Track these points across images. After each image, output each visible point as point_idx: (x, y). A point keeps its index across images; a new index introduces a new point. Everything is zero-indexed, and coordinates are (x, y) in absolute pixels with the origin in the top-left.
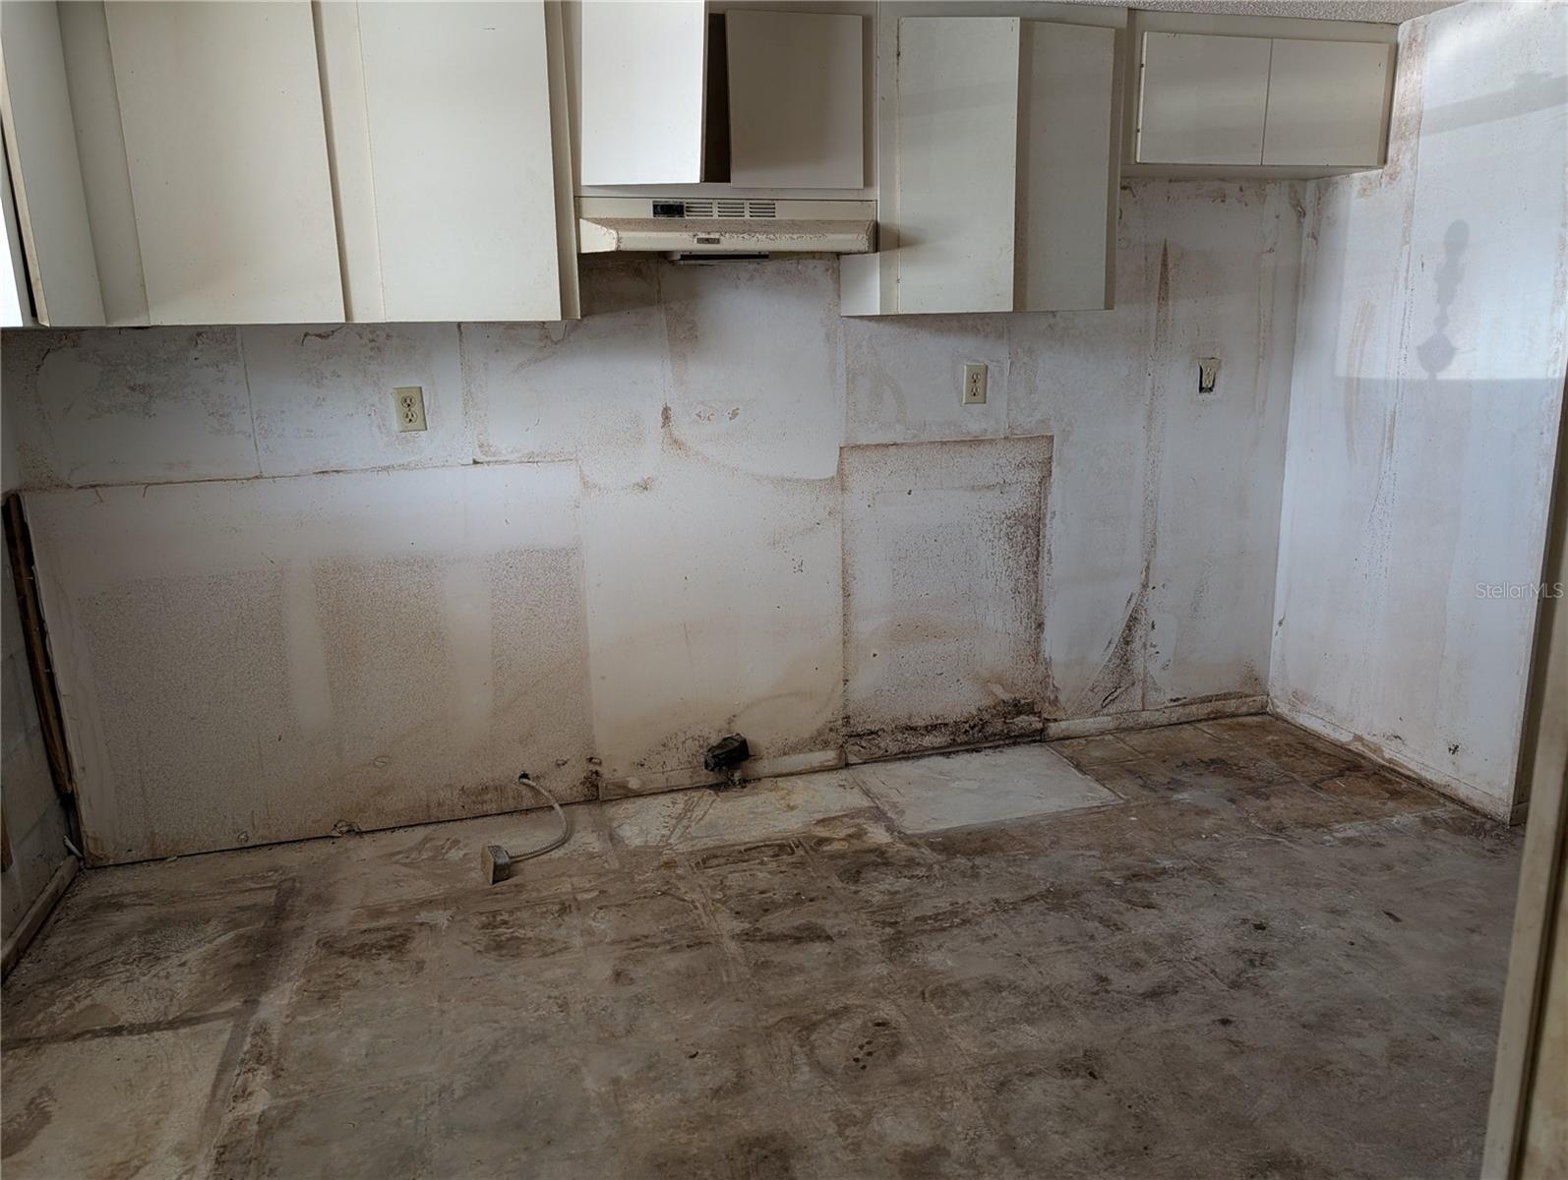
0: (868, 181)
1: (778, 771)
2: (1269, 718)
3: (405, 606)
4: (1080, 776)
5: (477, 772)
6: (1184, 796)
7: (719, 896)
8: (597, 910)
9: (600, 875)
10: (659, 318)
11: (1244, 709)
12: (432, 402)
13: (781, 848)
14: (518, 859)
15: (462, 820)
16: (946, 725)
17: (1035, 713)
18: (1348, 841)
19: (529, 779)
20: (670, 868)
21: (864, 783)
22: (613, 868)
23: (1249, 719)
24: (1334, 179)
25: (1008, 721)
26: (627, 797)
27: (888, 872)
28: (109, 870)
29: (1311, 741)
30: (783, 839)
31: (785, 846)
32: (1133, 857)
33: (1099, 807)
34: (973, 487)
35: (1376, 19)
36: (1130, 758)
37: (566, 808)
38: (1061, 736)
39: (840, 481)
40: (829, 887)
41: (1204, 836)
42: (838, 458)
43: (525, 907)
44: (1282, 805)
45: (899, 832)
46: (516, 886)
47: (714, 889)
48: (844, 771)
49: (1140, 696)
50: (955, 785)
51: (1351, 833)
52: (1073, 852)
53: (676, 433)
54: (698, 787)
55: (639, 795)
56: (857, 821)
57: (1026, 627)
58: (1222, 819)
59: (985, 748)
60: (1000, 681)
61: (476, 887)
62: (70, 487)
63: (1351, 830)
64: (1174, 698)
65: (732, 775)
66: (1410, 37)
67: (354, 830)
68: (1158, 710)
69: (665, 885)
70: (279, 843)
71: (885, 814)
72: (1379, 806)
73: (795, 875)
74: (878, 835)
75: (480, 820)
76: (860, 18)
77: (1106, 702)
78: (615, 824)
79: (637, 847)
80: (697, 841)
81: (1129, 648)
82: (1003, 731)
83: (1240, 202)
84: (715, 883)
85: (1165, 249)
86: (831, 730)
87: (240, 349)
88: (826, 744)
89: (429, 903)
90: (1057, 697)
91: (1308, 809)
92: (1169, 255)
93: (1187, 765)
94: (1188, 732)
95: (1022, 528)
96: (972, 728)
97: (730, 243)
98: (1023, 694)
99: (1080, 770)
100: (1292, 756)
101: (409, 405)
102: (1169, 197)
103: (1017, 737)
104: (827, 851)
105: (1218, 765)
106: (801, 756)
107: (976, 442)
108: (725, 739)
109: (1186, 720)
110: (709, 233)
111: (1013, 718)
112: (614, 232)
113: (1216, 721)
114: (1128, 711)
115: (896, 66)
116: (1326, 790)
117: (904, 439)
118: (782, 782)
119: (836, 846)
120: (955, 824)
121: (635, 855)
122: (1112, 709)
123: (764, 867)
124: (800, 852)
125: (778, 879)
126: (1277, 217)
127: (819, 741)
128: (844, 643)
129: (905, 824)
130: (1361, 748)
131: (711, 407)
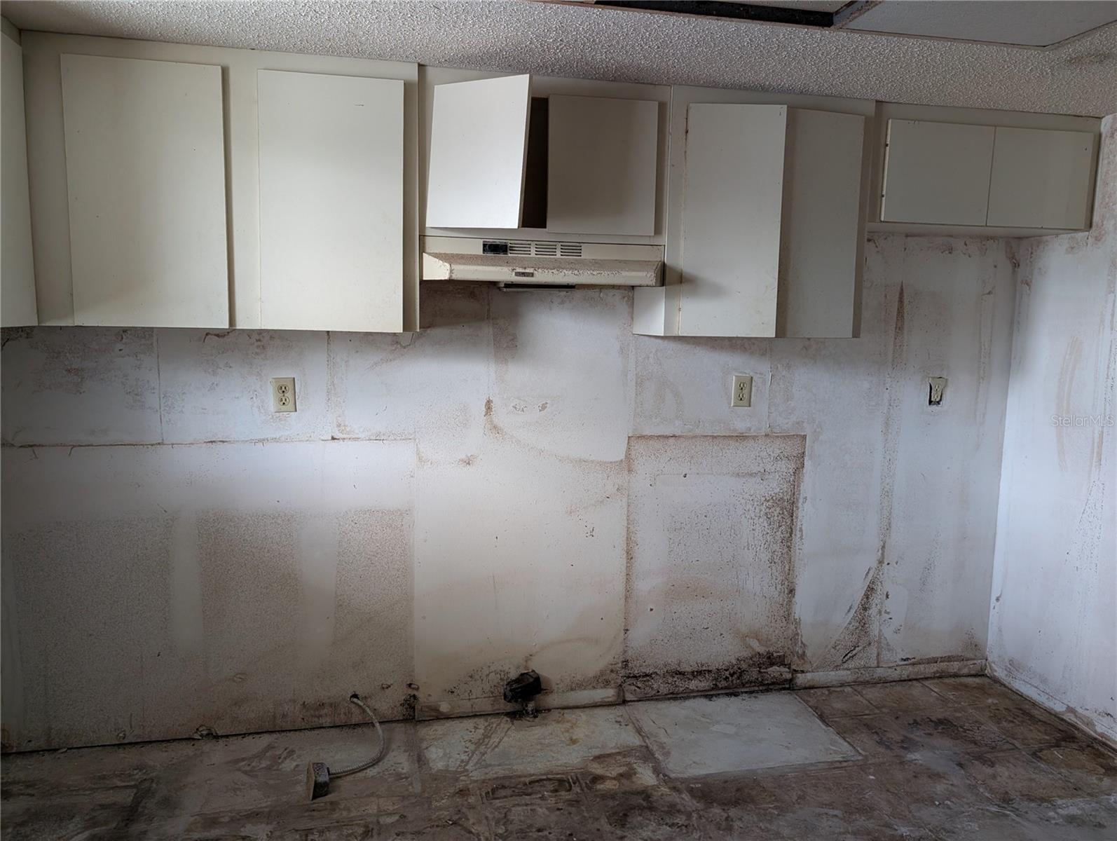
0: (658, 230)
1: (565, 704)
2: (987, 680)
3: (268, 552)
4: (824, 727)
5: (316, 691)
6: (915, 756)
7: (501, 830)
8: (395, 836)
9: (403, 797)
10: (487, 331)
11: (965, 671)
12: (302, 389)
13: (561, 783)
14: (339, 775)
15: (300, 730)
16: (710, 671)
17: (786, 665)
18: (1071, 819)
19: (358, 698)
20: (463, 796)
21: (638, 720)
22: (416, 791)
23: (970, 680)
24: (1045, 238)
25: (762, 670)
26: (438, 719)
27: (652, 818)
28: (11, 757)
29: (1027, 706)
30: (563, 774)
31: (565, 781)
32: (872, 821)
33: (840, 762)
34: (738, 474)
35: (1083, 114)
36: (867, 712)
37: (385, 726)
38: (807, 685)
39: (628, 464)
40: (598, 830)
41: (937, 803)
42: (626, 446)
43: (335, 827)
44: (1007, 774)
45: (665, 775)
46: (332, 803)
47: (498, 822)
48: (621, 707)
49: (875, 655)
50: (714, 729)
51: (1073, 811)
52: (818, 810)
53: (496, 421)
54: (498, 714)
55: (448, 718)
56: (628, 759)
57: (780, 592)
58: (952, 785)
59: (742, 692)
60: (756, 636)
61: (298, 802)
62: (13, 445)
63: (1074, 807)
64: (904, 658)
65: (527, 706)
66: (1111, 128)
67: (212, 734)
68: (889, 668)
69: (457, 814)
70: (150, 742)
71: (653, 755)
72: (1095, 781)
73: (570, 813)
74: (646, 777)
75: (316, 732)
76: (657, 103)
77: (846, 658)
78: (424, 745)
79: (439, 771)
80: (490, 768)
81: (866, 614)
82: (757, 679)
83: (965, 254)
84: (500, 816)
85: (902, 290)
86: (612, 671)
87: (155, 344)
88: (607, 683)
89: (254, 816)
90: (804, 652)
91: (1031, 780)
92: (905, 294)
93: (917, 723)
94: (916, 690)
95: (778, 509)
96: (732, 675)
97: (541, 277)
98: (777, 647)
99: (824, 721)
100: (1012, 722)
101: (283, 392)
102: (905, 249)
103: (768, 684)
104: (599, 790)
105: (944, 726)
106: (586, 692)
107: (741, 437)
108: (522, 675)
109: (914, 677)
110: (525, 268)
111: (766, 668)
112: (447, 265)
113: (940, 680)
114: (864, 667)
115: (684, 140)
116: (1045, 761)
117: (682, 432)
118: (569, 715)
119: (609, 785)
120: (712, 771)
121: (436, 779)
122: (851, 664)
123: (543, 802)
124: (576, 789)
125: (554, 817)
126: (995, 267)
127: (601, 680)
128: (626, 598)
129: (671, 766)
130: (1074, 719)
131: (524, 401)
